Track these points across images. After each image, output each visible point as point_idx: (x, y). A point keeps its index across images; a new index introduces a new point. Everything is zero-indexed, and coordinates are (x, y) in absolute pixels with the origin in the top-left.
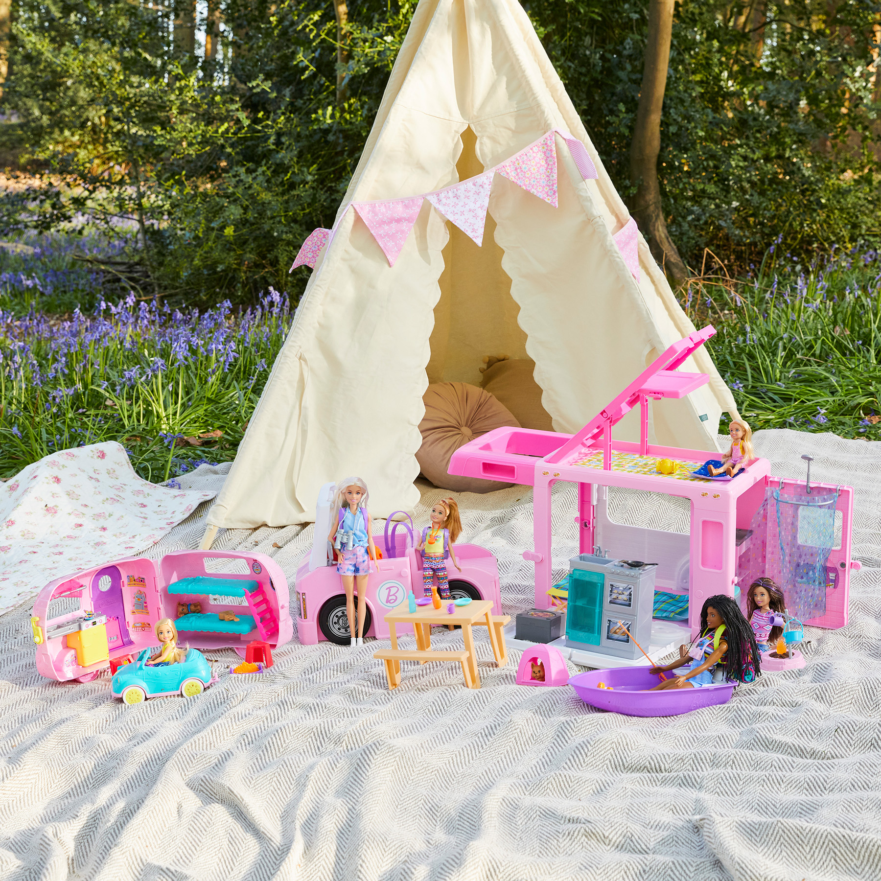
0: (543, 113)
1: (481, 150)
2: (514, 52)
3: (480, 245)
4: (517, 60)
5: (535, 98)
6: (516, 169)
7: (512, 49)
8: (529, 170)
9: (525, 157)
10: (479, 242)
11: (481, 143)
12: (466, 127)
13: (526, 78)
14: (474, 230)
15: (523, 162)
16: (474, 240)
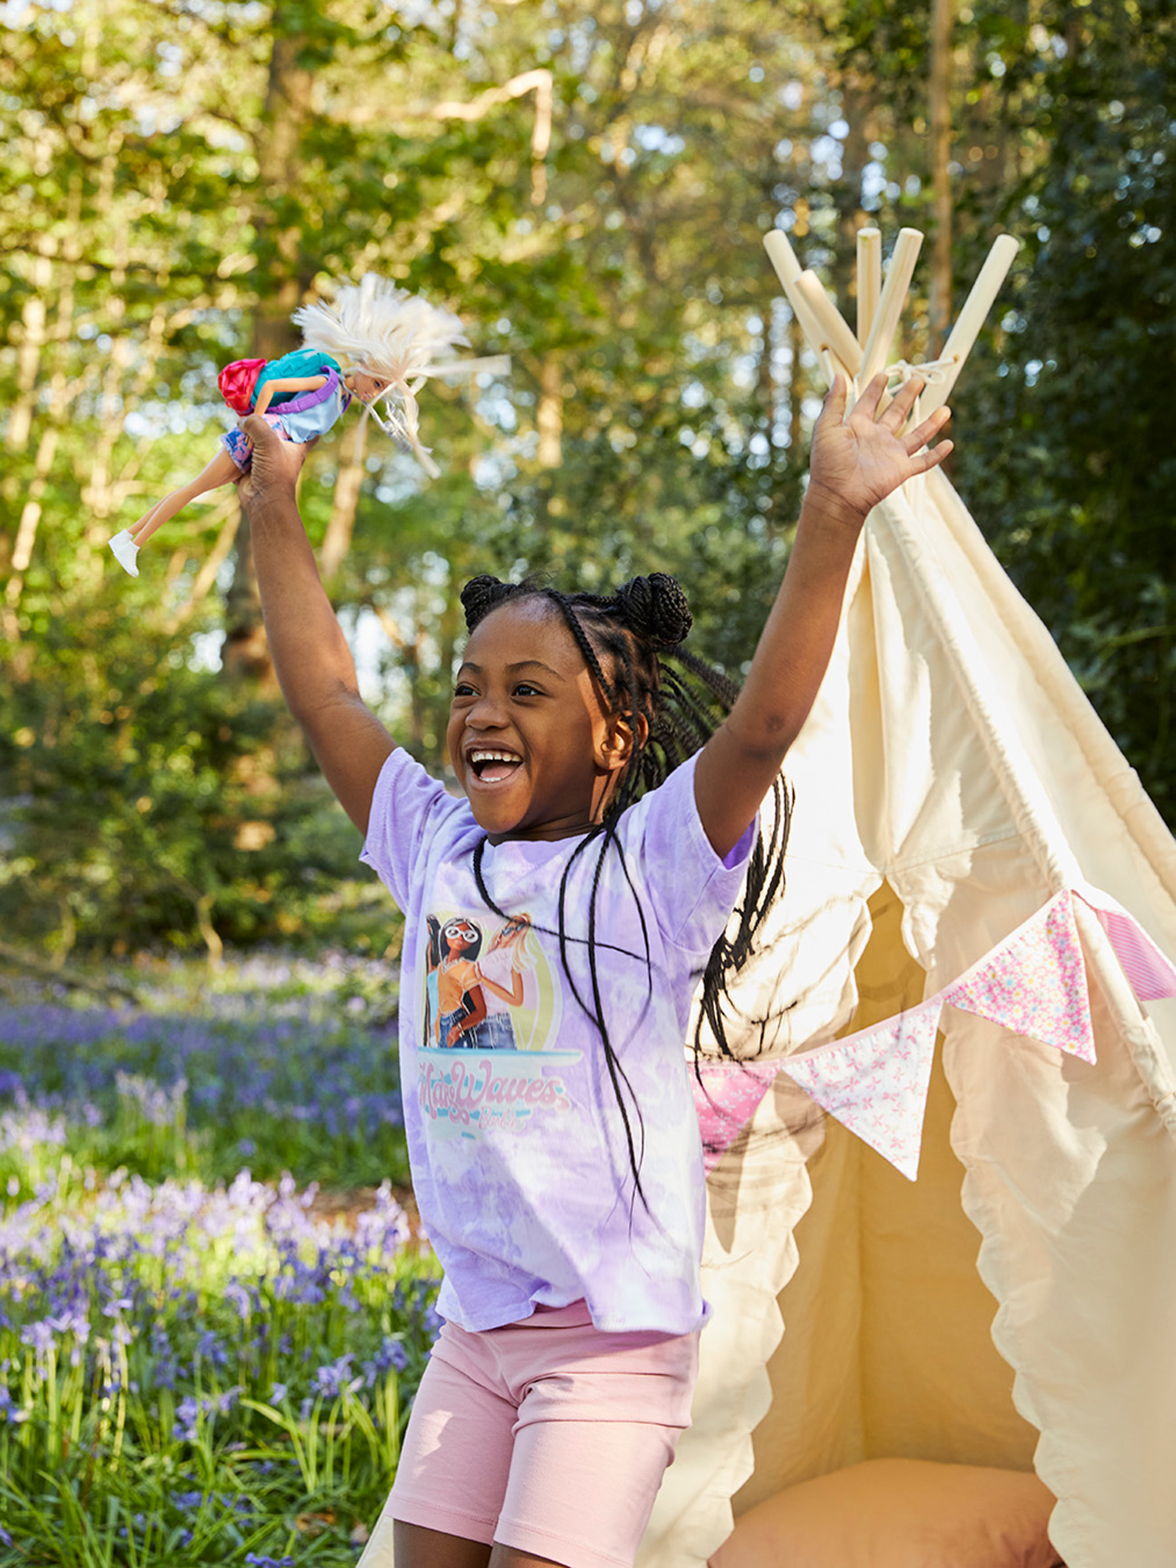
0: (1044, 848)
1: (916, 934)
2: (979, 710)
3: (912, 1176)
4: (988, 727)
5: (1027, 815)
6: (990, 990)
7: (976, 702)
8: (1020, 985)
9: (1008, 959)
10: (909, 1168)
11: (915, 920)
12: (878, 883)
13: (1007, 769)
14: (895, 1143)
15: (1004, 970)
16: (896, 1164)
